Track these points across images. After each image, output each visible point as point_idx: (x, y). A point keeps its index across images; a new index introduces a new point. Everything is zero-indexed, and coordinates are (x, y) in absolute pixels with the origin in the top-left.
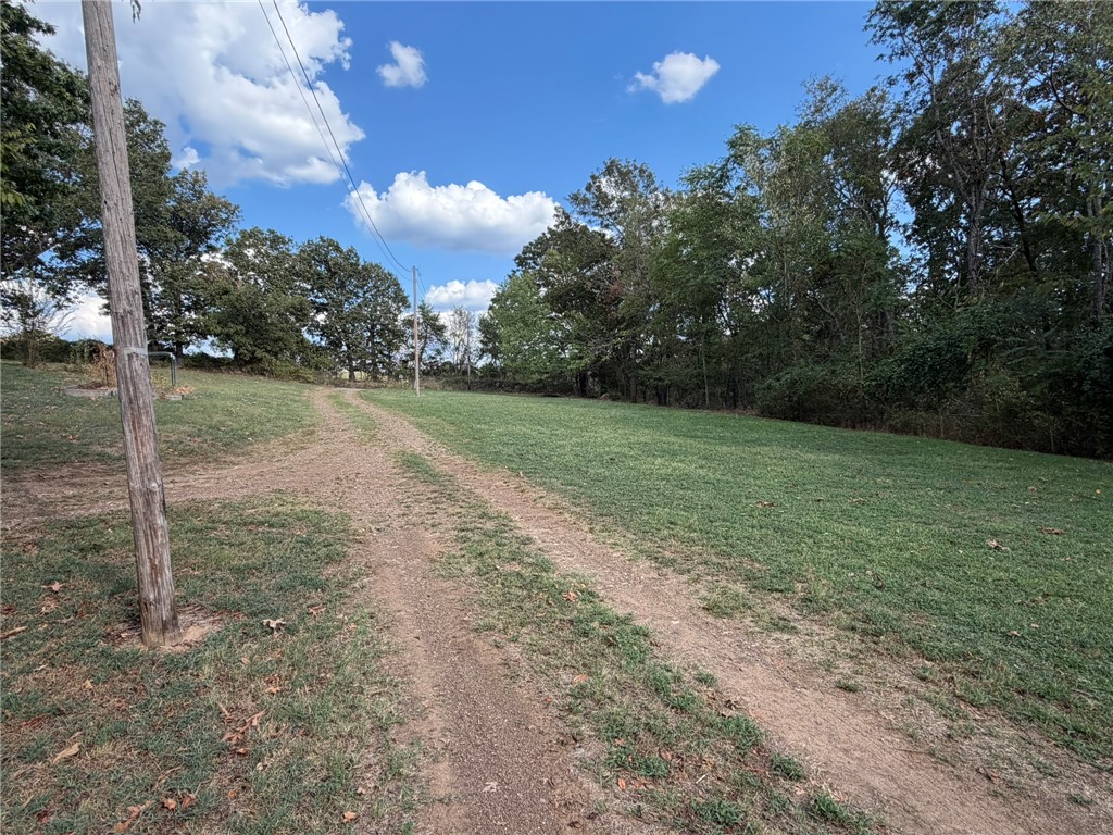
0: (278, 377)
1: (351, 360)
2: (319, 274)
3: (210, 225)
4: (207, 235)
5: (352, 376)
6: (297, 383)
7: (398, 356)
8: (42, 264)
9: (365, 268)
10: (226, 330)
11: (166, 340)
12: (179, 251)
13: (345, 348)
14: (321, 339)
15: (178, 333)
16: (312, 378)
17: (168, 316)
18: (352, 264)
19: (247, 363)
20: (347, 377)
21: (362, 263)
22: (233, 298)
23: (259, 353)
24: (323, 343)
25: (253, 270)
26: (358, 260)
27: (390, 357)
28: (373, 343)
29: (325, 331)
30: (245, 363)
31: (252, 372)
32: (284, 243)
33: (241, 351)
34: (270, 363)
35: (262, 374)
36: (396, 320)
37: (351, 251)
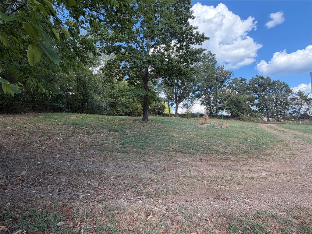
0: (244, 121)
1: (268, 114)
2: (256, 87)
3: (225, 79)
4: (224, 82)
5: (268, 120)
6: (251, 122)
7: (288, 112)
8: (190, 96)
9: (273, 83)
10: (229, 107)
11: (214, 111)
12: (217, 88)
13: (265, 110)
14: (256, 108)
15: (217, 109)
16: (256, 121)
17: (214, 105)
18: (268, 82)
19: (235, 116)
20: (267, 120)
21: (272, 81)
22: (231, 98)
23: (239, 113)
24: (257, 110)
25: (235, 90)
26: (270, 80)
27: (284, 113)
28: (277, 108)
29: (257, 106)
30: (234, 117)
31: (236, 119)
32: (244, 80)
33: (234, 113)
34: (242, 116)
35: (239, 120)
36: (287, 99)
37: (268, 78)
